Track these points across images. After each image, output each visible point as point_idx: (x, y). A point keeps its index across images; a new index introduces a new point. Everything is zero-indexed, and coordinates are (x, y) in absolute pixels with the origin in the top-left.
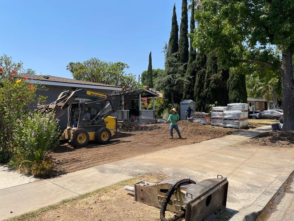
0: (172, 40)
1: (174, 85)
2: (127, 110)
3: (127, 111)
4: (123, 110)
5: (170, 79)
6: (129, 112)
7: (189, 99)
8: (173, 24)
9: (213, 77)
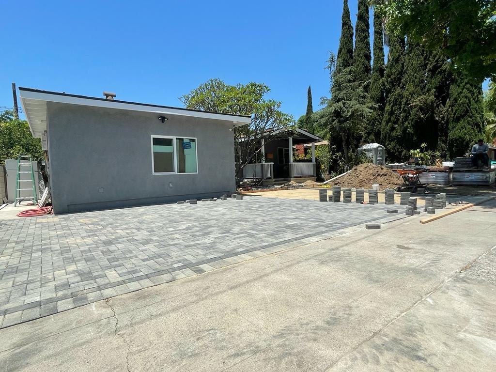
0: (343, 50)
1: (346, 119)
2: (269, 163)
3: (270, 165)
4: (264, 163)
5: (341, 108)
6: (272, 166)
7: (373, 142)
8: (344, 24)
9: (417, 101)
